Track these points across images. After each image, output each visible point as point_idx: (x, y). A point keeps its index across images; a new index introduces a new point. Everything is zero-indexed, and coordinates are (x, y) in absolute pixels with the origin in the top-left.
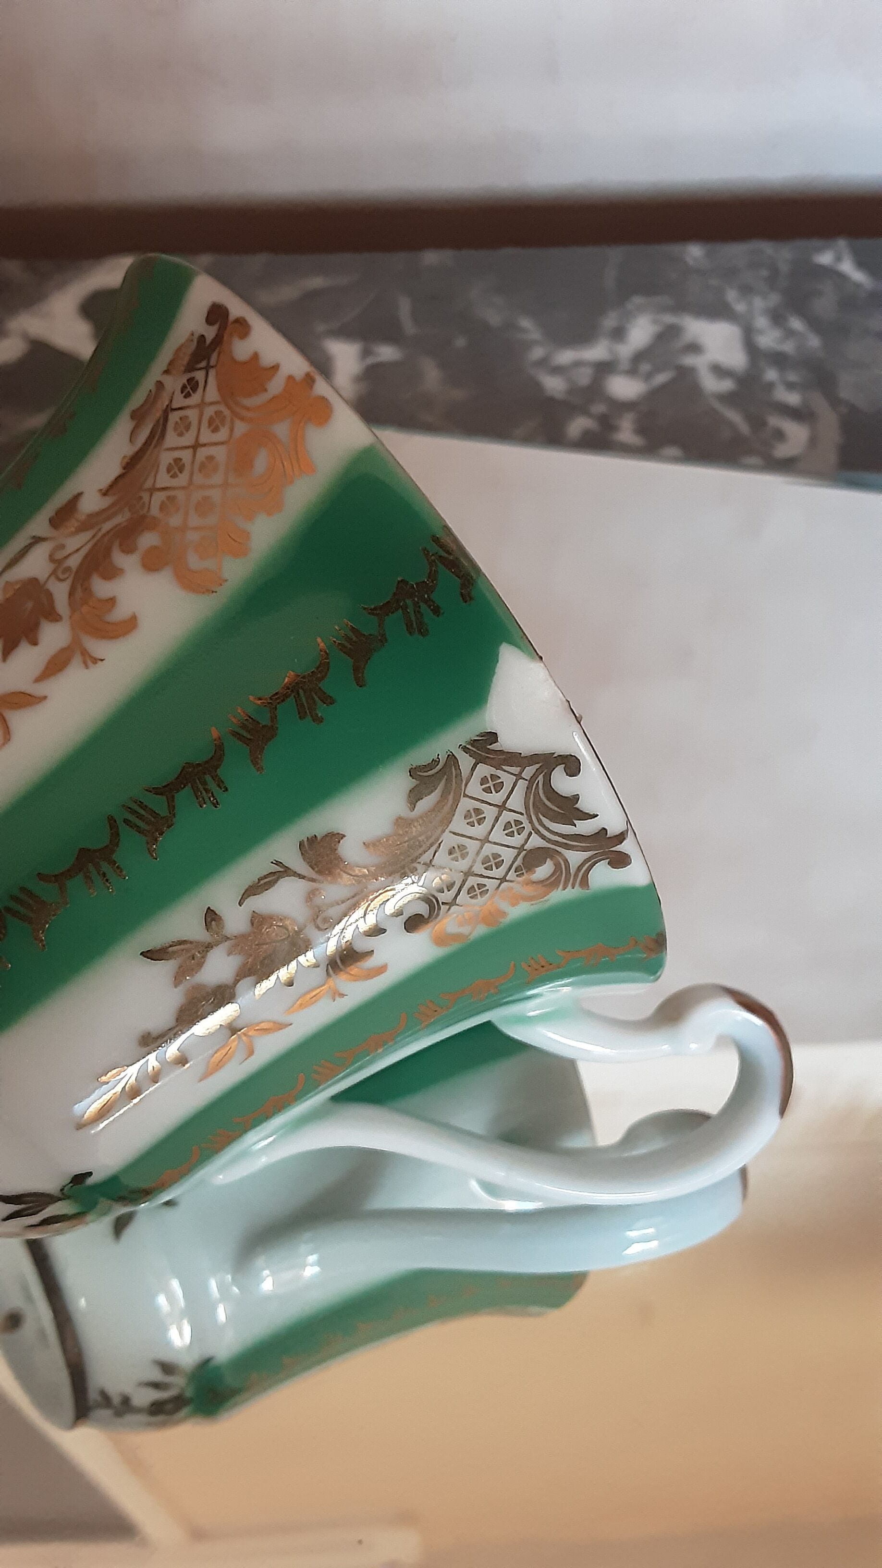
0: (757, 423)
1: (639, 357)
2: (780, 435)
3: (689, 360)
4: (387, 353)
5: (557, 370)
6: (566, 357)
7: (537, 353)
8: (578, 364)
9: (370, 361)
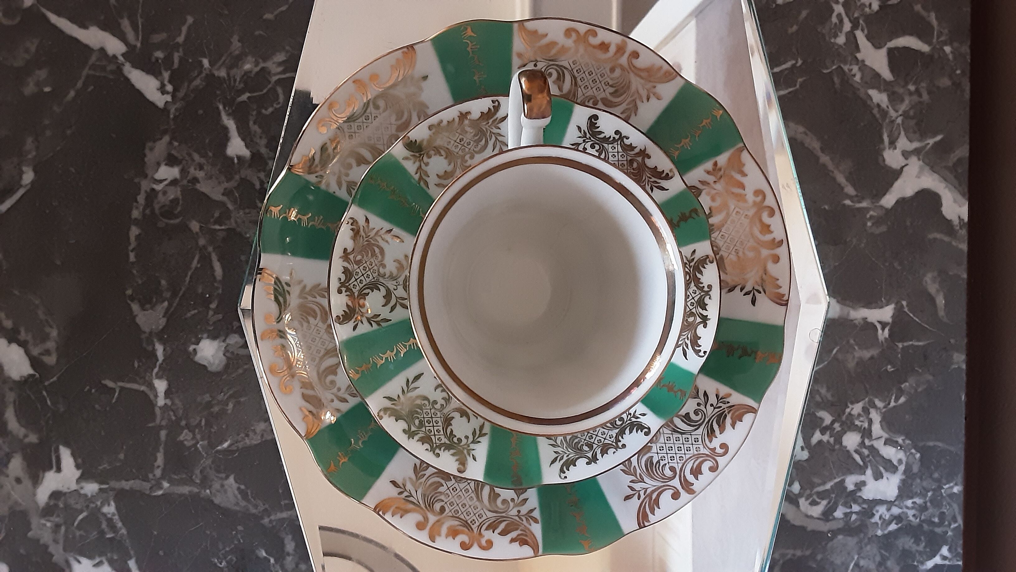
0: (822, 495)
1: (872, 449)
2: (814, 503)
3: (869, 472)
4: (883, 334)
5: (866, 411)
6: (875, 416)
7: (879, 404)
8: (870, 422)
9: (879, 327)
